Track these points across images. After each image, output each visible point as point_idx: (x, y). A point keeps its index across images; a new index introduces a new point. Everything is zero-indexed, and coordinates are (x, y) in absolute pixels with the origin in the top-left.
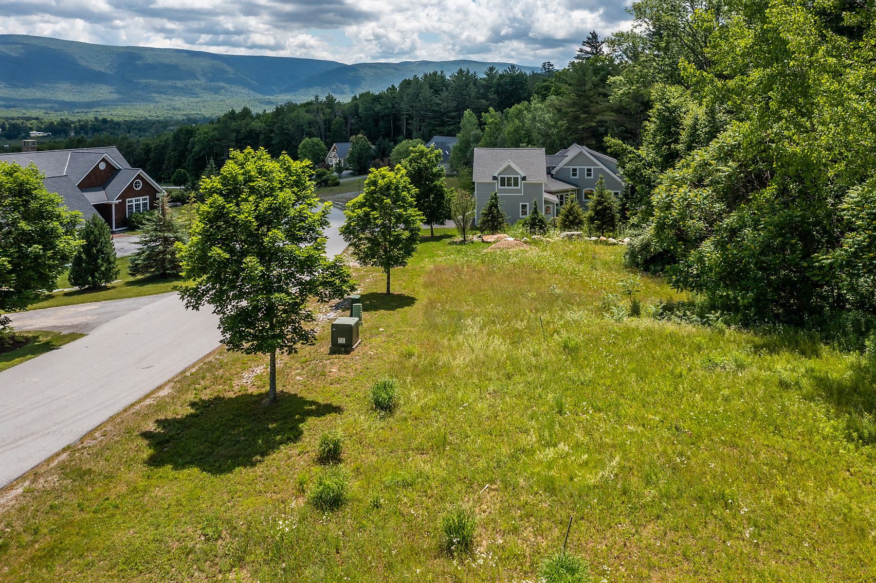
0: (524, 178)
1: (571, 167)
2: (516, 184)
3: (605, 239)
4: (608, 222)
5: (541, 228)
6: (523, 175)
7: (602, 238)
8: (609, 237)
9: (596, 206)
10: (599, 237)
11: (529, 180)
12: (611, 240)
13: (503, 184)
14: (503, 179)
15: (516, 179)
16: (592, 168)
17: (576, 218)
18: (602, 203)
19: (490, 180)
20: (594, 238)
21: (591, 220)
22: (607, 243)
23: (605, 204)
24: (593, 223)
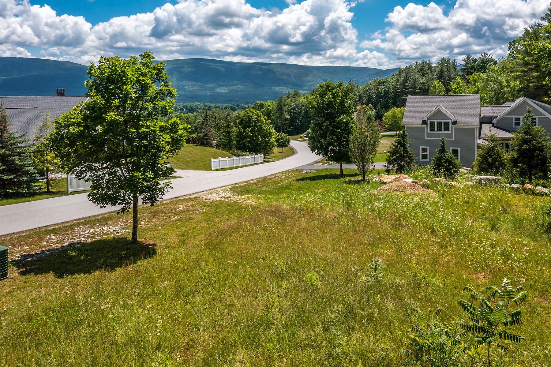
0: (455, 123)
1: (514, 117)
2: (446, 129)
3: (531, 187)
4: (538, 165)
5: (448, 170)
6: (454, 119)
7: (527, 186)
8: (538, 185)
9: (521, 146)
10: (523, 184)
11: (460, 124)
12: (540, 189)
13: (432, 129)
14: (432, 124)
15: (446, 124)
16: (537, 117)
17: (496, 160)
18: (530, 142)
19: (418, 124)
20: (515, 186)
21: (514, 162)
22: (533, 193)
23: (533, 142)
24: (517, 167)
